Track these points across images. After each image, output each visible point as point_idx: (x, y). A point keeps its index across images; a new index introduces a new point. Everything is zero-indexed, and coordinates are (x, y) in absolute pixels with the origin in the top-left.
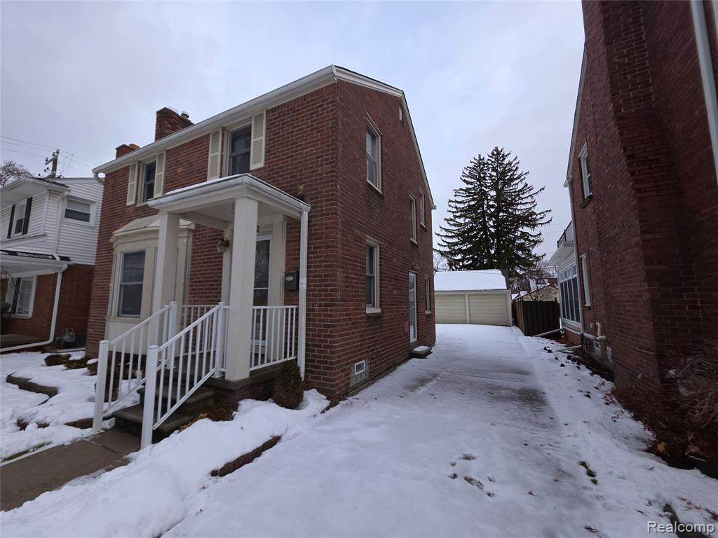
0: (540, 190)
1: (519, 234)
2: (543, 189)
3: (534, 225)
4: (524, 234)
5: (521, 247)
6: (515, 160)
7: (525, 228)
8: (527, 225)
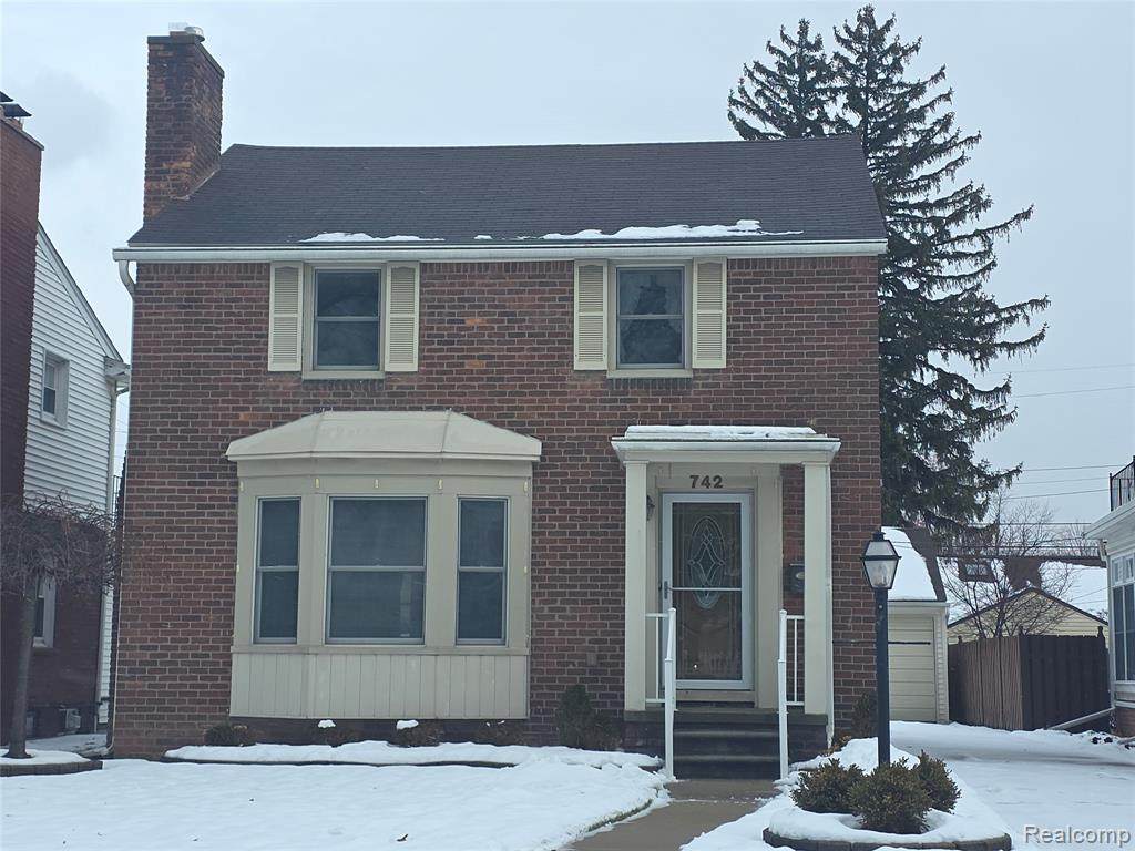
0: (1017, 217)
1: (929, 378)
2: (1026, 215)
3: (987, 352)
4: (947, 380)
5: (935, 433)
6: (935, 79)
7: (953, 355)
8: (959, 349)
